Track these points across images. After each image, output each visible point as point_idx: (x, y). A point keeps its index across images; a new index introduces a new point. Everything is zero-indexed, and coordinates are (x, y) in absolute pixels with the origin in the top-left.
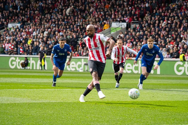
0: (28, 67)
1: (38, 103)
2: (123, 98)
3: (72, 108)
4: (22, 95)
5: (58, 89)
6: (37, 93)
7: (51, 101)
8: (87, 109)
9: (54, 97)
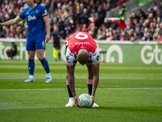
0: (17, 57)
1: (33, 109)
2: (158, 102)
3: (82, 116)
4: (9, 99)
5: (63, 89)
6: (32, 95)
7: (53, 107)
8: (105, 118)
9: (57, 100)
